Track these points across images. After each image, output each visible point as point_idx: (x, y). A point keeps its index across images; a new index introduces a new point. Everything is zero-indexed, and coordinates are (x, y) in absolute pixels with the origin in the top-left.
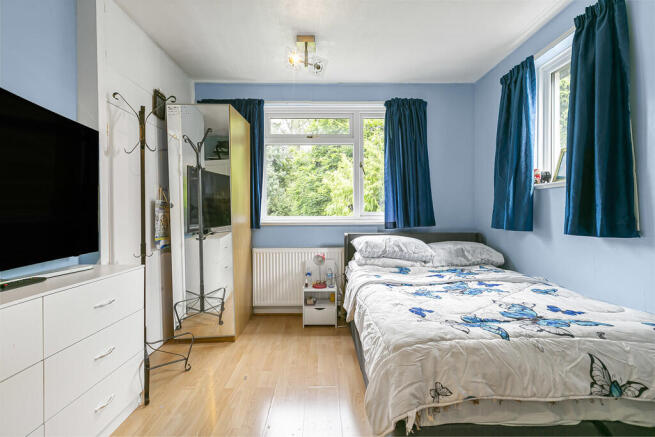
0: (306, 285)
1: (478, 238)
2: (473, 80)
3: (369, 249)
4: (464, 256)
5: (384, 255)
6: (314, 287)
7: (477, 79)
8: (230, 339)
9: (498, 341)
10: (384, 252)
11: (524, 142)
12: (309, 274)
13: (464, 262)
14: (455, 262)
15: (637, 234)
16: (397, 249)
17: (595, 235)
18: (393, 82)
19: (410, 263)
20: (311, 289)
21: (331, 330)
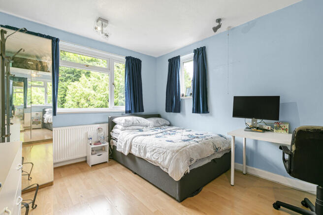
0: (91, 144)
1: (159, 116)
2: (156, 56)
3: (127, 123)
4: (159, 123)
5: (133, 124)
6: (95, 144)
7: (158, 56)
8: (50, 184)
9: (197, 143)
10: (133, 123)
11: (177, 83)
12: (91, 138)
13: (159, 125)
14: (156, 125)
15: (208, 113)
16: (137, 122)
17: (200, 113)
18: (128, 48)
19: (142, 127)
20: (93, 146)
21: (106, 164)
